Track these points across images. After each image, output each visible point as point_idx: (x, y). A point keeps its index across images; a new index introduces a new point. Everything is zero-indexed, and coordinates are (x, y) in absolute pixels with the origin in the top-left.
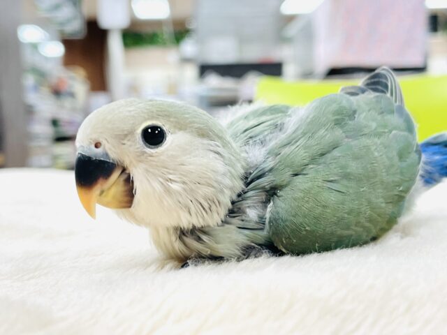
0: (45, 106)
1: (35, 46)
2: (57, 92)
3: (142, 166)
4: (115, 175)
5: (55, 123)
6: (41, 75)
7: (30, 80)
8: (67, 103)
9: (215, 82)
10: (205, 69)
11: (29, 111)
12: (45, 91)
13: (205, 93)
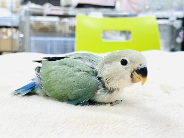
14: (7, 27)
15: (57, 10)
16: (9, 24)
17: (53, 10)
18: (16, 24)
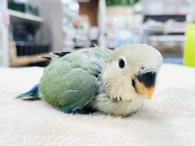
0: (71, 33)
1: (67, 5)
2: (76, 27)
5: (75, 40)
6: (70, 18)
7: (65, 20)
8: (80, 31)
9: (152, 24)
10: (147, 18)
11: (64, 34)
12: (71, 25)
13: (147, 29)
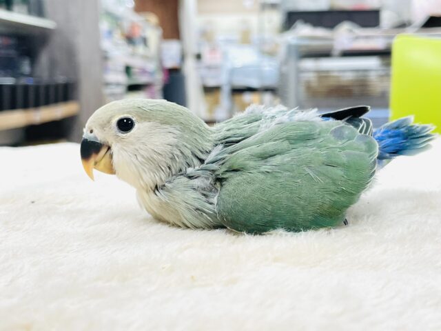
2: (130, 40)
3: (119, 145)
4: (103, 151)
5: (128, 70)
6: (115, 19)
7: (105, 25)
9: (304, 31)
10: (293, 18)
12: (118, 36)
14: (251, 90)
15: (367, 37)
16: (254, 83)
17: (357, 38)
18: (270, 82)
